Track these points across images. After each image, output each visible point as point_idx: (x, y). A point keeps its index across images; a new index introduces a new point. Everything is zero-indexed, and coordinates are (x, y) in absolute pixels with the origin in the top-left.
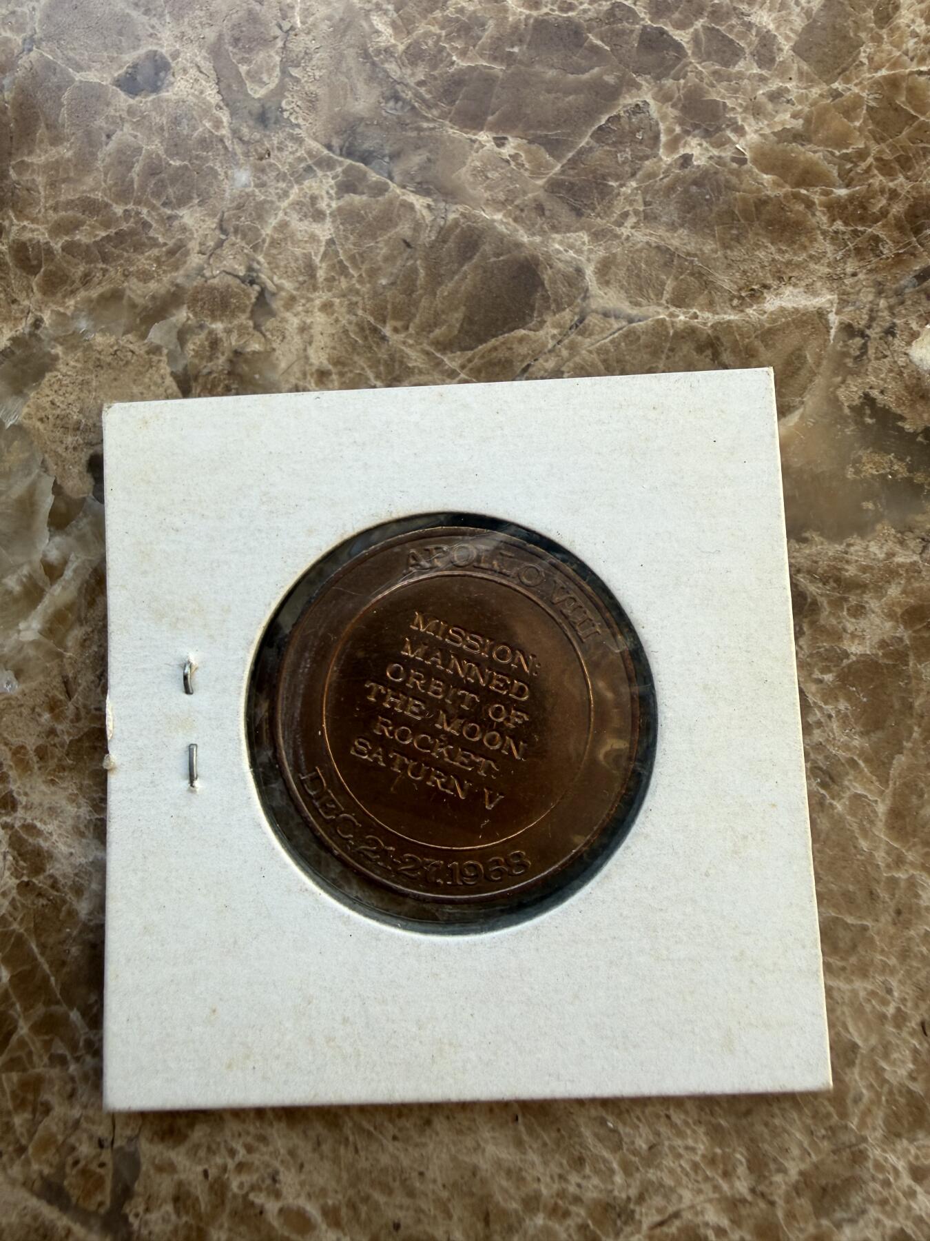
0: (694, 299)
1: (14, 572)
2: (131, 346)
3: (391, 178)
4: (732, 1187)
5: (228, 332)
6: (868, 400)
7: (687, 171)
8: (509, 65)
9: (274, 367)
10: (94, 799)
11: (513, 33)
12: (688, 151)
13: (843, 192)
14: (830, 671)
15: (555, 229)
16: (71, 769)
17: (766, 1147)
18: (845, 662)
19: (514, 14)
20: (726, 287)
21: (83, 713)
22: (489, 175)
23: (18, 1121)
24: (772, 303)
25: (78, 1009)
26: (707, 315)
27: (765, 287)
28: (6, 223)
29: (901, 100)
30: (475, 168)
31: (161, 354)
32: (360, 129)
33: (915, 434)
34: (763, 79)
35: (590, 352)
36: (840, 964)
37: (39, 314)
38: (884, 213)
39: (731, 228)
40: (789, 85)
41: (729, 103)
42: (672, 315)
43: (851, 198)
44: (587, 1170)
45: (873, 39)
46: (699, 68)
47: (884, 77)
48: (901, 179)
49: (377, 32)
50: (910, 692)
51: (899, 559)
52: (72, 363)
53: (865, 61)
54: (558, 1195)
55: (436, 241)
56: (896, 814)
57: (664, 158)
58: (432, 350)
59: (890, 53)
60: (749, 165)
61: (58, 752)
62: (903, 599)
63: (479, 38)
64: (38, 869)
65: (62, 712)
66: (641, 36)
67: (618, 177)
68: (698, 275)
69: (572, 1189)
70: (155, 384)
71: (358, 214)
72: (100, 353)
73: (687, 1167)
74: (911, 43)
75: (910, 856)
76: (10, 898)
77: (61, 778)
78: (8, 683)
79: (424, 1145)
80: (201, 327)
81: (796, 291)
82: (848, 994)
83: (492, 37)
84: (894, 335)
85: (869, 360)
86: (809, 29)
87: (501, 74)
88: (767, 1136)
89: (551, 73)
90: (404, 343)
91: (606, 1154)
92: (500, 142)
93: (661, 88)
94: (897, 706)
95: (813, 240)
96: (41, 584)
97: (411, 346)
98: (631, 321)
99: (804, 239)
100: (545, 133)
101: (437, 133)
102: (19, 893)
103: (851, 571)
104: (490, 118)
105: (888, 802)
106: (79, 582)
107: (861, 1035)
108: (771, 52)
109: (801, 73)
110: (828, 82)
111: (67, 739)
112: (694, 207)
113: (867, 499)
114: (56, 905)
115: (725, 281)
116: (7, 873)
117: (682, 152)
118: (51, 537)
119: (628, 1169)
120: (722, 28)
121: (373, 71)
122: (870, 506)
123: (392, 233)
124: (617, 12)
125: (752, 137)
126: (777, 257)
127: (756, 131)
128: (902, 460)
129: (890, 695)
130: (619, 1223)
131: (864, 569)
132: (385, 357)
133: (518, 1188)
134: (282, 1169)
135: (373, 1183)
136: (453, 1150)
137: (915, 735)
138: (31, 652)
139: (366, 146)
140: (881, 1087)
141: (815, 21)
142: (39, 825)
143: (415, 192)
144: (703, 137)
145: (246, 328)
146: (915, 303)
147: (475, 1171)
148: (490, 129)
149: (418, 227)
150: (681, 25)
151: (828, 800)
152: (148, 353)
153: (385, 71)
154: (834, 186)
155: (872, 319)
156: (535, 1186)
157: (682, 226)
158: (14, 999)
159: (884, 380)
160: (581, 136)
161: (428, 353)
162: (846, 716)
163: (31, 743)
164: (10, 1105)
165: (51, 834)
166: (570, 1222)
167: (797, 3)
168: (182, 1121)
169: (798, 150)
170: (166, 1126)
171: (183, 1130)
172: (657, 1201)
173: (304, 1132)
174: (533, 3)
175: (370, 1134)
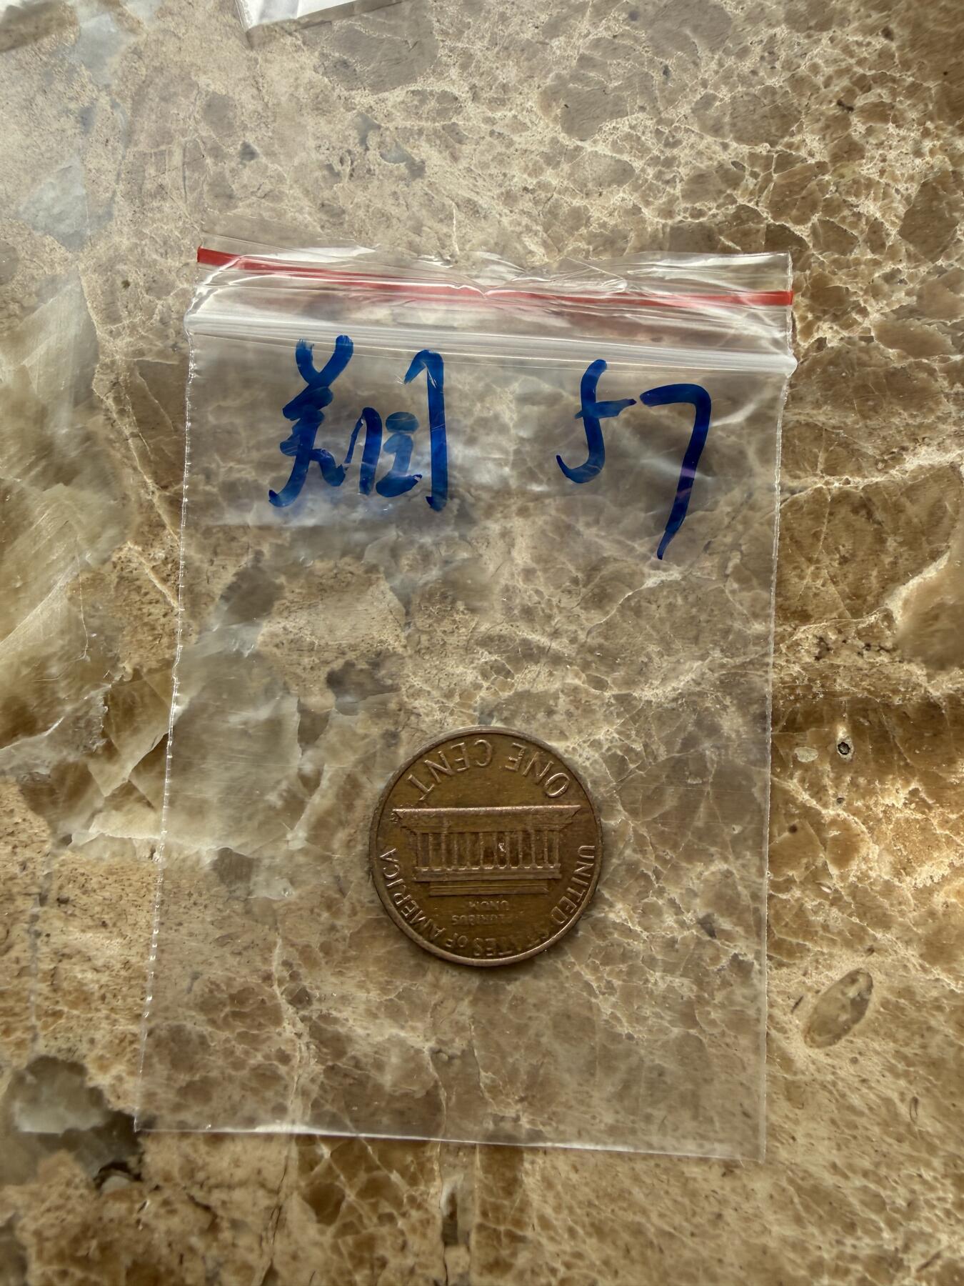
0: (844, 467)
1: (274, 788)
2: (350, 569)
5: (437, 544)
7: (823, 352)
9: (483, 571)
10: (380, 983)
11: (653, 241)
12: (821, 335)
16: (355, 958)
19: (651, 224)
20: (870, 452)
21: (358, 908)
23: (358, 1278)
24: (912, 463)
25: (398, 1171)
26: (858, 479)
27: (904, 449)
28: (213, 466)
31: (378, 571)
34: (877, 263)
35: (762, 524)
37: (258, 548)
39: (868, 400)
40: (900, 266)
41: (852, 290)
42: (827, 483)
44: (859, 1233)
46: (820, 258)
49: (531, 252)
52: (297, 591)
54: (837, 1257)
57: (802, 343)
58: (622, 538)
60: (876, 342)
61: (341, 946)
63: (624, 250)
64: (340, 1053)
65: (339, 909)
66: (767, 234)
68: (845, 445)
69: (849, 1250)
70: (378, 599)
72: (321, 577)
76: (319, 1082)
77: (347, 968)
78: (285, 890)
79: (719, 1236)
80: (412, 543)
81: (930, 450)
83: (635, 248)
86: (910, 214)
90: (597, 536)
91: (874, 1217)
95: (938, 403)
96: (300, 796)
97: (602, 537)
98: (793, 492)
99: (931, 404)
102: (327, 1077)
106: (335, 789)
108: (880, 237)
109: (909, 255)
110: (934, 260)
111: (347, 932)
112: (832, 385)
114: (361, 1083)
115: (869, 449)
116: (313, 1061)
117: (816, 336)
118: (304, 751)
119: (892, 1225)
120: (836, 221)
124: (743, 214)
125: (875, 316)
126: (910, 421)
127: (877, 311)
130: (891, 1271)
132: (582, 550)
133: (803, 1258)
134: (599, 1278)
135: (679, 1276)
136: (744, 1235)
138: (301, 859)
141: (914, 205)
142: (334, 1013)
144: (833, 321)
145: (453, 538)
147: (764, 1250)
150: (800, 221)
152: (367, 572)
154: (950, 353)
156: (818, 1253)
157: (825, 403)
158: (338, 1171)
161: (619, 542)
163: (315, 941)
164: (349, 1265)
165: (347, 1020)
166: (851, 1278)
167: (897, 191)
168: (505, 1253)
169: (915, 324)
170: (491, 1260)
171: (508, 1260)
172: (920, 1247)
173: (614, 1243)
174: (668, 213)
175: (670, 1235)
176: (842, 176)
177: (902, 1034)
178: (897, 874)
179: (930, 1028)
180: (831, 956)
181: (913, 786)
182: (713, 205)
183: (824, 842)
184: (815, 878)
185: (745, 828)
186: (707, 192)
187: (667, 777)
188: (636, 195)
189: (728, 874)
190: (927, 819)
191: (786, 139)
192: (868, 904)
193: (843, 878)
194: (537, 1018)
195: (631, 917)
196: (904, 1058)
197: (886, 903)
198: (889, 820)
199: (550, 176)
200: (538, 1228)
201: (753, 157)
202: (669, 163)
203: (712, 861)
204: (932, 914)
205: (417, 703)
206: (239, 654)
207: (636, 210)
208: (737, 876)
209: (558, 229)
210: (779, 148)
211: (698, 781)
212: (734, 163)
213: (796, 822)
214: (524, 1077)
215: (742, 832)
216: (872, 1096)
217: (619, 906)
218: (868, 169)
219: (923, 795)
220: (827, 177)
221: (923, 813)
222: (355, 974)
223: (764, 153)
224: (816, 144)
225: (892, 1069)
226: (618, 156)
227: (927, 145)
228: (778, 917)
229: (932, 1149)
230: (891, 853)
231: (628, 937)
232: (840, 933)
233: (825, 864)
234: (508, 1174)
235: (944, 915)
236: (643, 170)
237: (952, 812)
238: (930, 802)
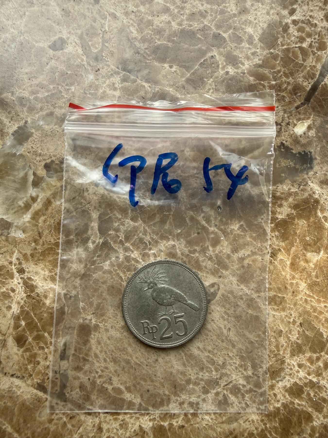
1: (21, 200)
2: (57, 129)
3: (138, 78)
4: (247, 373)
6: (282, 144)
7: (227, 76)
8: (173, 43)
11: (174, 34)
12: (228, 70)
13: (274, 83)
14: (273, 223)
15: (188, 93)
16: (42, 260)
17: (257, 361)
18: (277, 221)
19: (174, 28)
21: (45, 243)
22: (168, 77)
23: (29, 367)
25: (48, 333)
28: (15, 91)
29: (290, 55)
30: (163, 75)
32: (127, 63)
33: (296, 154)
34: (249, 48)
36: (277, 308)
37: (26, 119)
38: (286, 89)
40: (258, 50)
41: (240, 56)
43: (276, 84)
44: (205, 371)
45: (282, 37)
46: (231, 45)
47: (285, 48)
48: (291, 79)
49: (132, 33)
50: (295, 229)
51: (292, 190)
52: (38, 135)
53: (280, 43)
54: (196, 379)
55: (152, 97)
56: (292, 264)
57: (221, 72)
59: (287, 41)
60: (246, 74)
61: (38, 255)
62: (293, 202)
63: (164, 35)
64: (32, 291)
65: (38, 243)
66: (213, 35)
67: (207, 78)
69: (200, 377)
71: (128, 89)
72: (47, 131)
73: (234, 368)
74: (293, 38)
75: (297, 276)
76: (24, 300)
77: (39, 263)
78: (21, 234)
79: (156, 367)
82: (280, 316)
83: (168, 35)
84: (289, 125)
85: (282, 132)
86: (263, 34)
87: (170, 46)
88: (257, 358)
89: (186, 46)
91: (210, 366)
92: (171, 67)
93: (219, 51)
94: (292, 233)
96: (30, 203)
100: (184, 64)
101: (151, 64)
102: (27, 298)
103: (278, 194)
104: (168, 60)
105: (290, 261)
106: (42, 202)
107: (283, 328)
108: (252, 40)
109: (261, 47)
110: (269, 49)
111: (40, 251)
112: (230, 87)
113: (282, 173)
114: (39, 302)
116: (23, 293)
117: (226, 70)
118: (33, 189)
119: (217, 370)
120: (238, 33)
121: (131, 45)
122: (283, 175)
123: (138, 94)
124: (206, 27)
125: (247, 66)
127: (248, 64)
128: (292, 161)
129: (290, 230)
130: (214, 385)
131: (282, 193)
133: (184, 378)
134: (113, 376)
135: (141, 379)
136: (165, 367)
137: (298, 241)
138: (28, 225)
139: (130, 68)
140: (289, 342)
141: (265, 31)
142: (32, 277)
143: (145, 82)
144: (232, 66)
146: (295, 115)
147: (171, 373)
148: (168, 63)
149: (146, 93)
150: (225, 32)
151: (273, 261)
152: (62, 131)
153: (135, 45)
154: (271, 81)
155: (283, 120)
156: (190, 376)
157: (226, 92)
158: (27, 330)
159: (287, 138)
160: (196, 65)
162: (278, 236)
163: (29, 252)
165: (36, 280)
166: (200, 386)
167: (260, 26)
168: (81, 364)
169: (261, 70)
170: (76, 366)
171: (82, 367)
172: (226, 378)
173: (119, 365)
174: (180, 24)
175: (139, 365)
176: (241, 19)
177: (228, 306)
178: (233, 252)
179: (237, 305)
180: (206, 277)
181: (241, 223)
182: (196, 23)
183: (208, 239)
184: (204, 250)
185: (182, 231)
186: (194, 19)
187: (158, 211)
188: (170, 17)
189: (174, 246)
190: (245, 235)
191: (224, 4)
192: (222, 261)
193: (214, 251)
194: (102, 287)
195: (139, 256)
196: (228, 314)
197: (227, 261)
198: (232, 234)
199: (142, 8)
200: (93, 357)
201: (211, 9)
202: (183, 8)
203: (169, 241)
204: (243, 267)
205: (74, 177)
206: (15, 154)
207: (169, 22)
208: (177, 247)
209: (142, 26)
210: (220, 7)
211: (168, 213)
212: (205, 11)
213: (200, 231)
214: (95, 306)
215: (181, 232)
216: (215, 325)
217: (135, 252)
218: (251, 17)
219: (245, 226)
220: (236, 19)
221: (244, 233)
222: (42, 265)
223: (216, 8)
224: (234, 7)
225: (223, 317)
226: (165, 4)
227: (272, 12)
228: (190, 262)
229: (234, 346)
230: (231, 244)
231: (137, 263)
232: (210, 270)
233: (208, 246)
234: (86, 338)
235: (247, 267)
236: (174, 10)
237: (254, 233)
238: (247, 229)
